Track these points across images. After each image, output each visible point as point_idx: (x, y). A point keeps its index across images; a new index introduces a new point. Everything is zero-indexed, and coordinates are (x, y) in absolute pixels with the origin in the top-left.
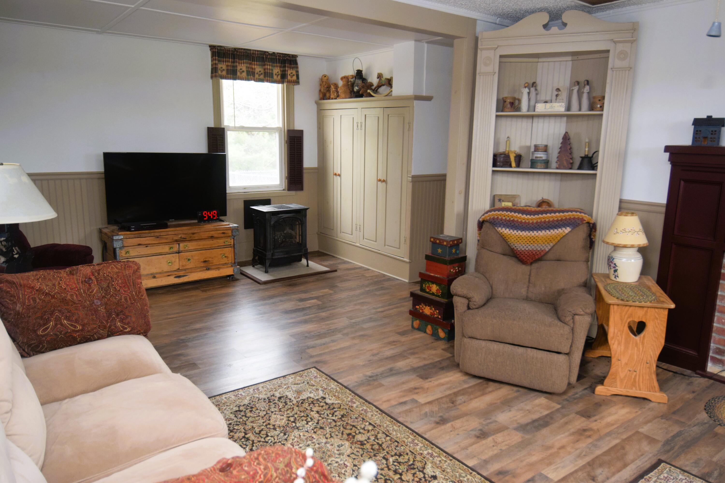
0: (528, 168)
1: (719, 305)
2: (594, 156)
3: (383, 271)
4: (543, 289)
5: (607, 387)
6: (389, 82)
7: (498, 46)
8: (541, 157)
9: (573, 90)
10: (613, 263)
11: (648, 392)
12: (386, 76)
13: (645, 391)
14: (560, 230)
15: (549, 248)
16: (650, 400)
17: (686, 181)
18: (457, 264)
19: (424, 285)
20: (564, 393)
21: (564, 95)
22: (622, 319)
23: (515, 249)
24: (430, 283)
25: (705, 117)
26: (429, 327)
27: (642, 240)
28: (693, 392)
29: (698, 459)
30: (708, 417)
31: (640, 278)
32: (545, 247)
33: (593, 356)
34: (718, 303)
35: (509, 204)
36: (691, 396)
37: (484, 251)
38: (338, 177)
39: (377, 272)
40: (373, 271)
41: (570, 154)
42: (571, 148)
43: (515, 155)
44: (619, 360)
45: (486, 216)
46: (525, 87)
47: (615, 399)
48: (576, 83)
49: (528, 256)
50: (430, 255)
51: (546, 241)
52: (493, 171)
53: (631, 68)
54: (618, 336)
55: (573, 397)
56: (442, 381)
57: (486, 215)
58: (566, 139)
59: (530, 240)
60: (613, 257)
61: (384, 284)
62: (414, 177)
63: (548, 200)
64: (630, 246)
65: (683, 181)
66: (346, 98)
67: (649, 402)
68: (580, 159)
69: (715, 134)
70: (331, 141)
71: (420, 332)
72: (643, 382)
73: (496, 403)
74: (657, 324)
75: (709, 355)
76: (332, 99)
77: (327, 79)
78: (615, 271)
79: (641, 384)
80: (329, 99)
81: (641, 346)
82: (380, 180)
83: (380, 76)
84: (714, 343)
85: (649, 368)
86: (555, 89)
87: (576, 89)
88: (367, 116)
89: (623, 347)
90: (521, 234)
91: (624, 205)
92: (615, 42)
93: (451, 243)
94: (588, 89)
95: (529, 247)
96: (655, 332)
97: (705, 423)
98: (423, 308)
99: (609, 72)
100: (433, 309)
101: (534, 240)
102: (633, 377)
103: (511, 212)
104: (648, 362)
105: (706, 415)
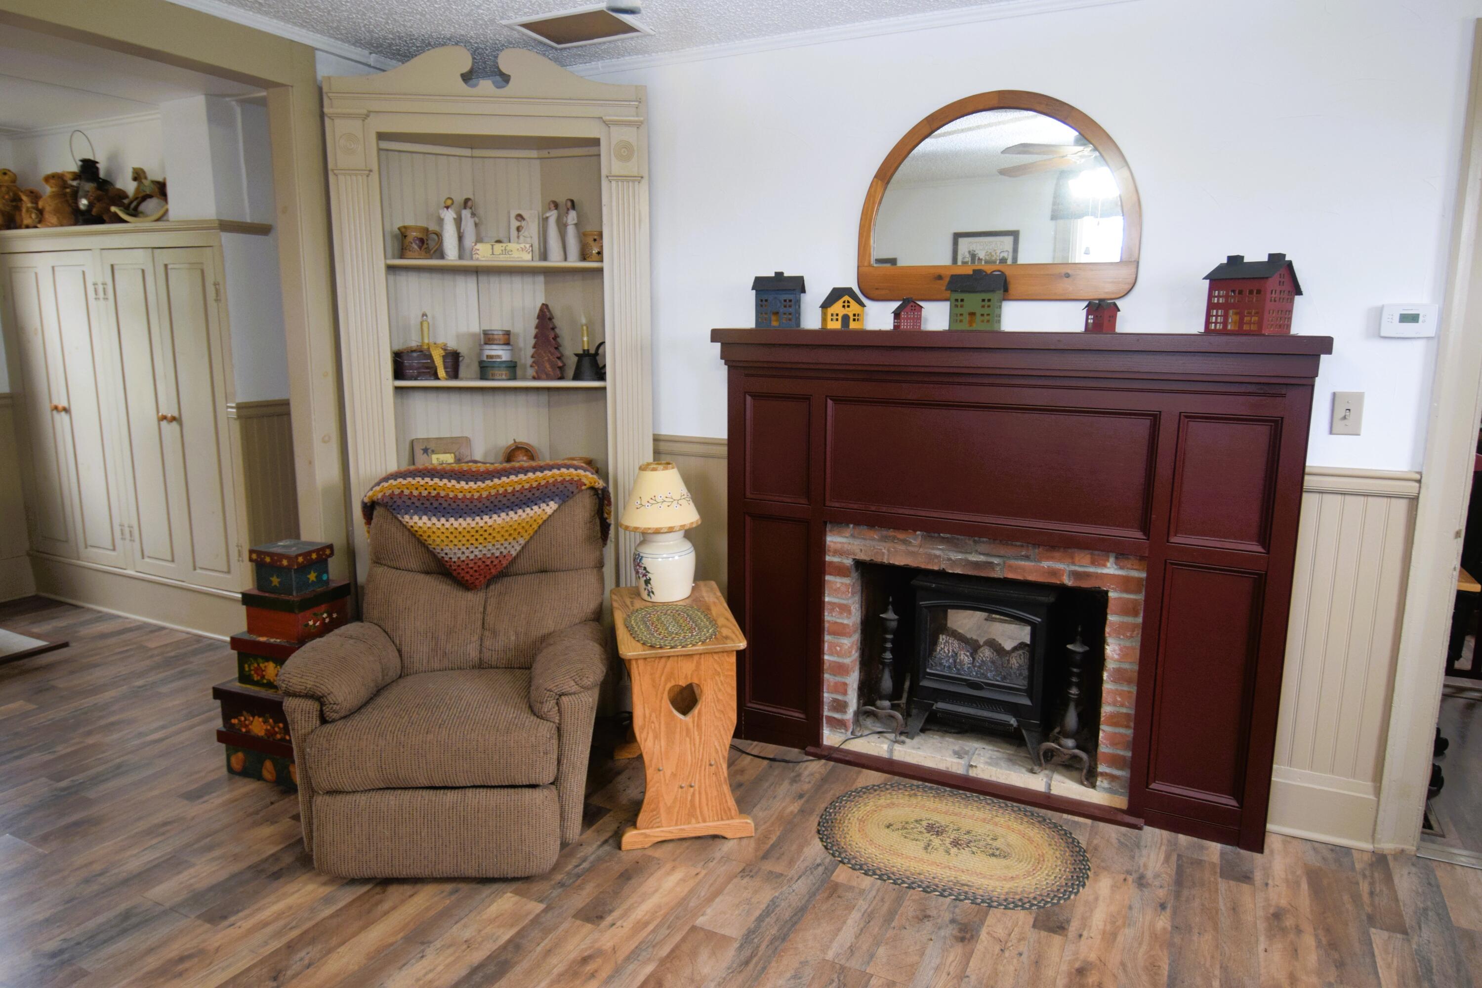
0: (472, 379)
1: (829, 622)
2: (600, 351)
3: (196, 629)
4: (513, 638)
5: (643, 831)
6: (161, 190)
7: (370, 112)
8: (499, 357)
9: (547, 218)
10: (640, 567)
11: (719, 823)
12: (154, 174)
13: (713, 821)
14: (535, 508)
15: (518, 548)
16: (724, 838)
17: (754, 396)
18: (323, 607)
19: (246, 666)
20: (556, 868)
21: (532, 229)
22: (654, 686)
23: (447, 559)
24: (260, 660)
25: (772, 274)
26: (268, 764)
27: (689, 515)
28: (801, 796)
29: (801, 963)
30: (823, 848)
31: (694, 589)
32: (509, 547)
33: (630, 756)
34: (828, 617)
35: (449, 458)
36: (795, 807)
37: (380, 570)
38: (63, 413)
39: (182, 632)
40: (172, 630)
41: (556, 348)
42: (556, 337)
43: (442, 353)
44: (659, 770)
45: (376, 491)
46: (447, 207)
47: (658, 853)
48: (552, 206)
49: (476, 571)
50: (256, 592)
51: (510, 535)
52: (397, 389)
53: (642, 177)
54: (653, 722)
55: (576, 870)
56: (265, 914)
57: (378, 488)
58: (545, 318)
59: (477, 536)
60: (641, 555)
61: (191, 663)
62: (243, 408)
63: (527, 444)
64: (666, 530)
65: (750, 395)
66: (62, 225)
67: (723, 840)
68: (576, 359)
69: (790, 306)
70: (36, 329)
71: (246, 780)
72: (707, 804)
73: (392, 944)
74: (720, 684)
75: (823, 716)
76: (27, 227)
77: (14, 181)
78: (648, 582)
79: (705, 809)
80: (19, 227)
81: (696, 733)
82: (164, 418)
83: (138, 175)
84: (828, 692)
85: (715, 774)
86: (513, 215)
87: (553, 215)
88: (116, 267)
89: (663, 743)
90: (456, 524)
91: (663, 446)
92: (607, 124)
93: (300, 559)
94: (575, 218)
95: (476, 552)
96: (718, 700)
97: (818, 865)
98: (247, 722)
99: (604, 183)
100: (271, 721)
101: (486, 534)
102: (689, 798)
103: (432, 477)
104: (713, 763)
105: (820, 844)
